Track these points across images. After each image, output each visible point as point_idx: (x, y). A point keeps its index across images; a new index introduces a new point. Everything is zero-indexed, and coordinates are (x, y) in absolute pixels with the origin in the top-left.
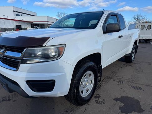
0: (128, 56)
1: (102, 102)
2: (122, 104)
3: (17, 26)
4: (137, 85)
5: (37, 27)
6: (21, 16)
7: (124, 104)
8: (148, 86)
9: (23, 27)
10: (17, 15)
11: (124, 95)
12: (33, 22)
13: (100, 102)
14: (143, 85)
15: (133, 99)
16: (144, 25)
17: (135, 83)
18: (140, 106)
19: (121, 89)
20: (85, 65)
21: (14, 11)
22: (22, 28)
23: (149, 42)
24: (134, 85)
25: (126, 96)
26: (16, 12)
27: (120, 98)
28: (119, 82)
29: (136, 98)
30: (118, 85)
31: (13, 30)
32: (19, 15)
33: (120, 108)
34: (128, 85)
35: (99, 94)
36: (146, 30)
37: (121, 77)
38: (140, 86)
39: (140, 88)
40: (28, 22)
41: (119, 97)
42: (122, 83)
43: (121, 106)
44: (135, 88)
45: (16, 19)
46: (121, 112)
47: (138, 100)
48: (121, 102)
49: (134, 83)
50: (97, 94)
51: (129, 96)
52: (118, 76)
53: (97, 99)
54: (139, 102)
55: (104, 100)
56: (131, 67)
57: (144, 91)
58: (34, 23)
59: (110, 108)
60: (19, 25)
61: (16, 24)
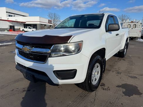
0: (121, 51)
1: (107, 88)
2: (124, 90)
4: (132, 75)
5: (29, 27)
6: (14, 16)
7: (125, 89)
8: (141, 75)
10: (9, 16)
11: (124, 83)
12: (25, 23)
13: (105, 89)
14: (137, 75)
15: (132, 85)
16: (130, 25)
17: (131, 74)
18: (139, 90)
19: (120, 78)
20: (95, 58)
21: (7, 12)
22: (15, 28)
23: (135, 39)
24: (131, 75)
25: (125, 84)
26: (9, 13)
27: (121, 86)
28: (117, 73)
29: (134, 84)
30: (117, 75)
31: (6, 30)
32: (12, 16)
33: (123, 93)
34: (126, 75)
35: (103, 83)
36: (132, 29)
37: (118, 69)
38: (135, 76)
39: (136, 77)
40: (21, 22)
41: (121, 84)
42: (120, 74)
43: (123, 91)
44: (132, 77)
45: (9, 20)
46: (125, 95)
47: (136, 86)
48: (123, 88)
49: (129, 73)
50: (102, 83)
51: (128, 83)
52: (115, 69)
53: (103, 87)
54: (137, 88)
55: (108, 87)
56: (124, 61)
57: (139, 79)
59: (115, 93)
60: (12, 25)
61: (9, 25)
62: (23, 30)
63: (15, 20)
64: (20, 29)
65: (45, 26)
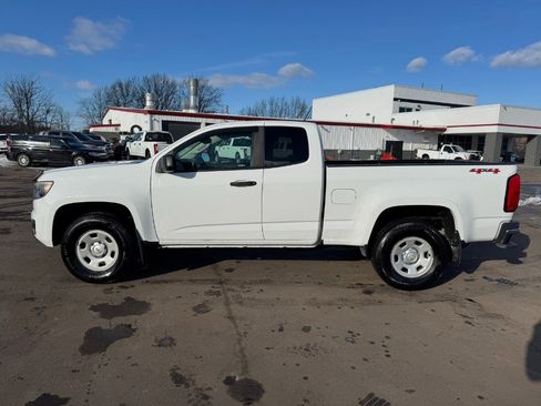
3: (389, 144)
5: (450, 145)
6: (417, 111)
9: (407, 147)
10: (402, 110)
12: (445, 130)
21: (396, 99)
22: (404, 149)
26: (402, 100)
32: (410, 110)
40: (428, 129)
45: (395, 123)
58: (450, 131)
60: (396, 140)
61: (386, 139)
62: (425, 155)
63: (411, 125)
64: (416, 151)
65: (528, 141)
